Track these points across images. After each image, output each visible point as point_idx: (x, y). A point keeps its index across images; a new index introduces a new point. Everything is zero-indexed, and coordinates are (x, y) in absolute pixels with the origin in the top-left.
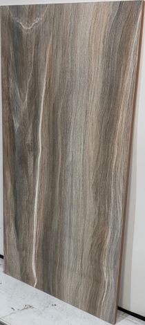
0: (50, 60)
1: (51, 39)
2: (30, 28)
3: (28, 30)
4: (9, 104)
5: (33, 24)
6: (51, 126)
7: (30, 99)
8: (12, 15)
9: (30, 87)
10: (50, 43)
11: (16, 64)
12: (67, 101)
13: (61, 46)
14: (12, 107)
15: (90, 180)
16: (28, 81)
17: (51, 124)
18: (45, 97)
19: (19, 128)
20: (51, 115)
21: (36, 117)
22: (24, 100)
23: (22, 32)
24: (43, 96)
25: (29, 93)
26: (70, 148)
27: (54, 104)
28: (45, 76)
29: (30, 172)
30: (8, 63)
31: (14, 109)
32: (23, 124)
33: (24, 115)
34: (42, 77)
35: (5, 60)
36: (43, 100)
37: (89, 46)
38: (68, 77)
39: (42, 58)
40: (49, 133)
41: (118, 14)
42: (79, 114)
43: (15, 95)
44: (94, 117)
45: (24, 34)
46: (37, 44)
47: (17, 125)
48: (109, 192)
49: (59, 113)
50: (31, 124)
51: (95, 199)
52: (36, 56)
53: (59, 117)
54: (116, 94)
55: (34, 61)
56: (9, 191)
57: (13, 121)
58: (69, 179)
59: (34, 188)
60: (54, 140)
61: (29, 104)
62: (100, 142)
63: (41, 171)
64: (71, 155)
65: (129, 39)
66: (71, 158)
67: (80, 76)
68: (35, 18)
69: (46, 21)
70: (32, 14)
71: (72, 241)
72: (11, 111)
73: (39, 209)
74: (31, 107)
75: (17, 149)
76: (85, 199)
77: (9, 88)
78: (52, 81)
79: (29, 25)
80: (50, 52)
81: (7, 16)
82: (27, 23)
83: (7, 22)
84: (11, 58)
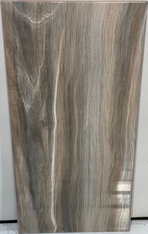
0: (63, 49)
1: (64, 32)
2: (40, 22)
3: (36, 24)
4: (18, 90)
5: (43, 19)
6: (66, 103)
7: (42, 82)
9: (42, 73)
10: (63, 34)
11: (24, 54)
12: (82, 81)
13: (74, 36)
14: (21, 92)
15: (107, 136)
16: (40, 67)
17: (66, 100)
18: (60, 80)
19: (31, 109)
20: (66, 93)
21: (50, 97)
22: (35, 84)
23: (30, 26)
24: (57, 79)
25: (41, 78)
26: (87, 116)
27: (69, 84)
28: (59, 63)
29: (46, 142)
30: (15, 54)
31: (23, 94)
32: (36, 104)
33: (36, 97)
34: (55, 63)
35: (10, 51)
36: (57, 82)
37: (102, 36)
38: (83, 61)
39: (55, 47)
40: (65, 108)
41: (128, 12)
42: (94, 89)
43: (24, 81)
44: (109, 89)
45: (33, 27)
46: (48, 36)
47: (27, 107)
48: (123, 141)
49: (75, 91)
50: (45, 104)
51: (112, 149)
52: (48, 46)
53: (75, 94)
54: (128, 71)
55: (46, 51)
56: (21, 164)
57: (23, 104)
58: (87, 140)
59: (51, 155)
60: (70, 113)
61: (42, 87)
62: (114, 107)
63: (58, 140)
64: (87, 121)
65: (137, 30)
66: (87, 124)
67: (95, 60)
68: (45, 14)
69: (57, 16)
70: (41, 10)
71: (91, 186)
72: (20, 96)
73: (56, 171)
74: (44, 90)
75: (29, 127)
76: (102, 151)
77: (16, 76)
78: (66, 66)
79: (39, 20)
80: (63, 42)
81: (11, 12)
82: (35, 18)
83: (11, 17)
84: (19, 49)
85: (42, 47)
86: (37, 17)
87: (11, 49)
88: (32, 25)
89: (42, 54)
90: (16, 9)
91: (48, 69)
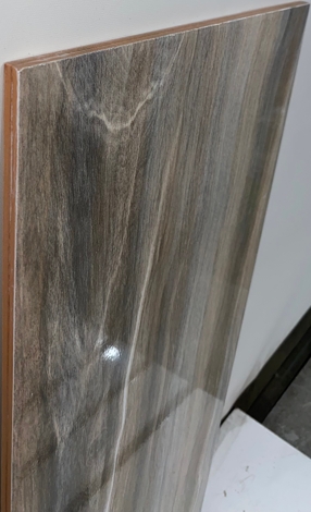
1: (178, 133)
2: (128, 124)
3: (123, 131)
4: (44, 401)
5: (139, 106)
7: (111, 326)
8: (71, 97)
9: (113, 297)
10: (175, 143)
11: (76, 261)
12: (190, 261)
13: (195, 140)
14: (52, 402)
16: (111, 281)
18: (149, 289)
20: (156, 319)
22: (92, 347)
23: (103, 146)
24: (143, 293)
25: (110, 312)
26: (182, 349)
27: (165, 287)
28: (154, 238)
31: (58, 402)
33: (89, 384)
34: (146, 246)
35: (34, 277)
36: (142, 300)
37: (240, 117)
38: (199, 205)
39: (152, 193)
45: (111, 144)
49: (173, 299)
52: (139, 198)
53: (172, 307)
54: (258, 186)
67: (219, 189)
68: (147, 85)
69: (172, 85)
70: (140, 73)
78: (166, 240)
79: (129, 113)
80: (171, 168)
81: (53, 109)
82: (121, 109)
83: (50, 132)
84: (61, 252)
85: (123, 210)
86: (125, 105)
87: (37, 267)
88: (109, 141)
89: (122, 232)
90: (70, 92)
91: (128, 273)
